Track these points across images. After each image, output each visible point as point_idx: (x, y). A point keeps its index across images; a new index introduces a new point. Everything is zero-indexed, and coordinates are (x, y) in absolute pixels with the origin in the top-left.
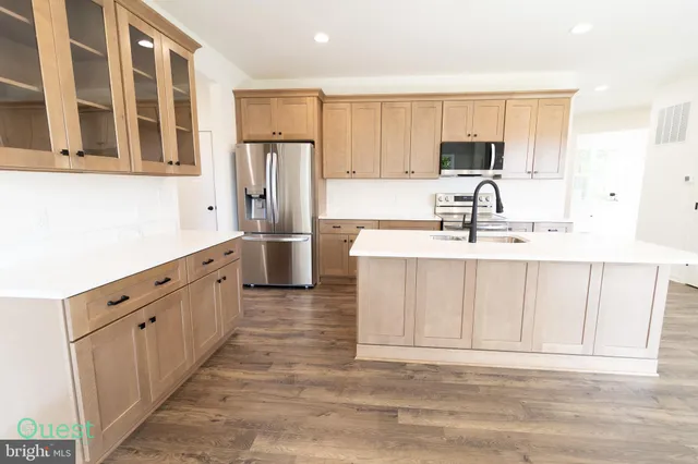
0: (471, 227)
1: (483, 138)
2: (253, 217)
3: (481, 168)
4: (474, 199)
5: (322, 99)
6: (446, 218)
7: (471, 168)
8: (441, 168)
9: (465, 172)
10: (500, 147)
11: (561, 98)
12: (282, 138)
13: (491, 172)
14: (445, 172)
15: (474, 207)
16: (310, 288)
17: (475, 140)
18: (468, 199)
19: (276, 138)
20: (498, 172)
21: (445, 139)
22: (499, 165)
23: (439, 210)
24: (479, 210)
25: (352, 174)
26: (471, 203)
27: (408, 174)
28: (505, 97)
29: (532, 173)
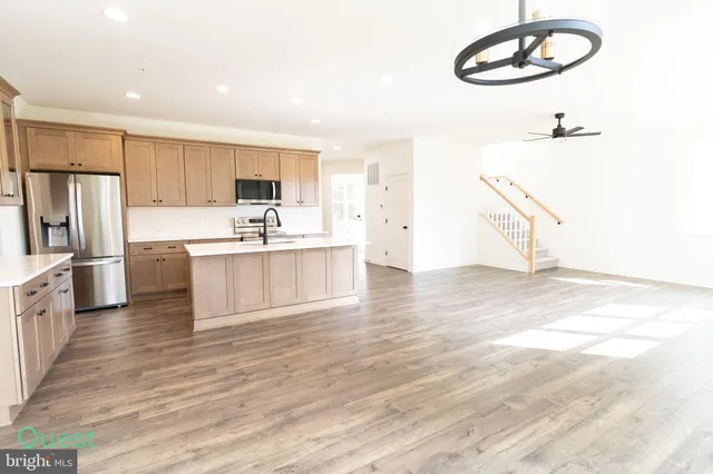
0: (264, 236)
1: (267, 177)
2: (50, 245)
3: (267, 199)
4: (264, 221)
5: (125, 136)
6: (245, 235)
7: (260, 199)
8: (237, 198)
9: (254, 201)
10: (278, 184)
11: (312, 155)
12: (82, 169)
13: (274, 201)
14: (240, 201)
15: (265, 227)
16: (124, 306)
17: (261, 178)
18: (260, 221)
19: (74, 169)
20: (279, 201)
21: (238, 177)
22: (278, 197)
23: (237, 230)
24: (268, 229)
25: (158, 202)
26: (262, 224)
27: (211, 203)
28: (279, 151)
29: (301, 202)
